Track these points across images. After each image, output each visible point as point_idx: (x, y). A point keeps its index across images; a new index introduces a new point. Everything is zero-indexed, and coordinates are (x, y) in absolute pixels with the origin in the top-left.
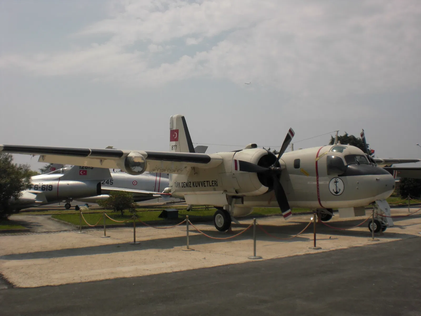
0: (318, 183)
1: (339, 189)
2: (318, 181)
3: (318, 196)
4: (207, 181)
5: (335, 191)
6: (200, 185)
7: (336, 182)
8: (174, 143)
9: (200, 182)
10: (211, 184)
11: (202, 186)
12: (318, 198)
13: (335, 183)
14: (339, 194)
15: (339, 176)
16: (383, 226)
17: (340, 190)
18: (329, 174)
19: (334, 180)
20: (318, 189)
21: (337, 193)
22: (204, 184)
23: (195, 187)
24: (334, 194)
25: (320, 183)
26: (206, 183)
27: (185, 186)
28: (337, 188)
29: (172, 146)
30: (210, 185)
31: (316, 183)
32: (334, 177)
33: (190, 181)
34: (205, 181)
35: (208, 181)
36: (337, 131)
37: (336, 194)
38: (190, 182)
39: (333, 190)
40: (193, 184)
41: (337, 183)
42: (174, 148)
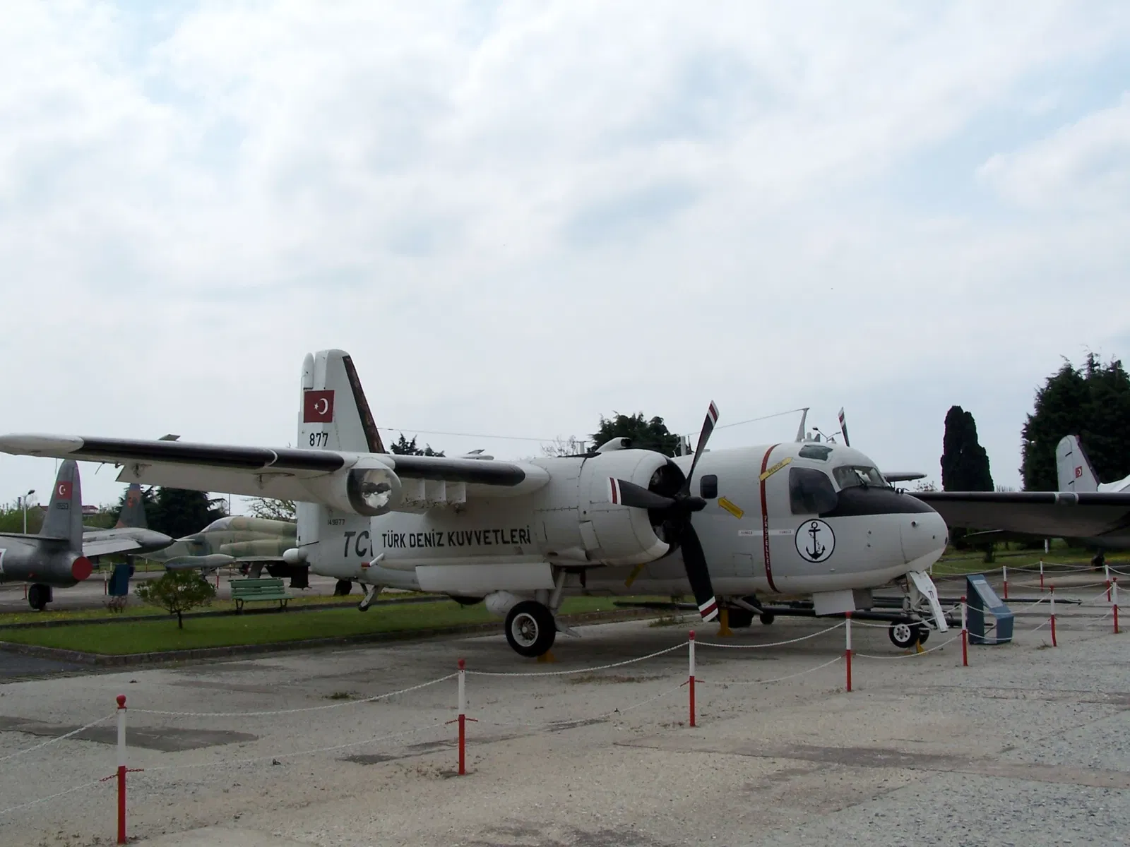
0: (765, 534)
1: (821, 548)
2: (765, 528)
3: (767, 564)
4: (494, 531)
5: (812, 552)
6: (474, 539)
7: (815, 531)
8: (318, 427)
9: (473, 533)
10: (508, 538)
11: (479, 541)
12: (766, 568)
13: (812, 533)
14: (819, 559)
15: (822, 515)
16: (923, 631)
17: (824, 549)
18: (795, 511)
19: (808, 526)
20: (766, 547)
21: (816, 555)
22: (486, 538)
23: (454, 544)
24: (809, 558)
25: (771, 533)
26: (491, 536)
27: (422, 542)
28: (817, 544)
29: (313, 434)
30: (506, 539)
31: (761, 533)
32: (808, 519)
33: (440, 531)
34: (488, 531)
35: (498, 531)
36: (803, 409)
37: (814, 560)
38: (441, 534)
39: (807, 550)
40: (450, 539)
41: (816, 533)
42: (317, 439)
